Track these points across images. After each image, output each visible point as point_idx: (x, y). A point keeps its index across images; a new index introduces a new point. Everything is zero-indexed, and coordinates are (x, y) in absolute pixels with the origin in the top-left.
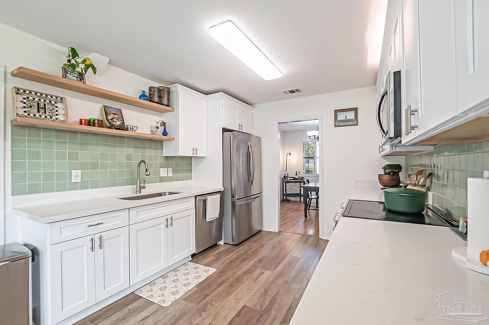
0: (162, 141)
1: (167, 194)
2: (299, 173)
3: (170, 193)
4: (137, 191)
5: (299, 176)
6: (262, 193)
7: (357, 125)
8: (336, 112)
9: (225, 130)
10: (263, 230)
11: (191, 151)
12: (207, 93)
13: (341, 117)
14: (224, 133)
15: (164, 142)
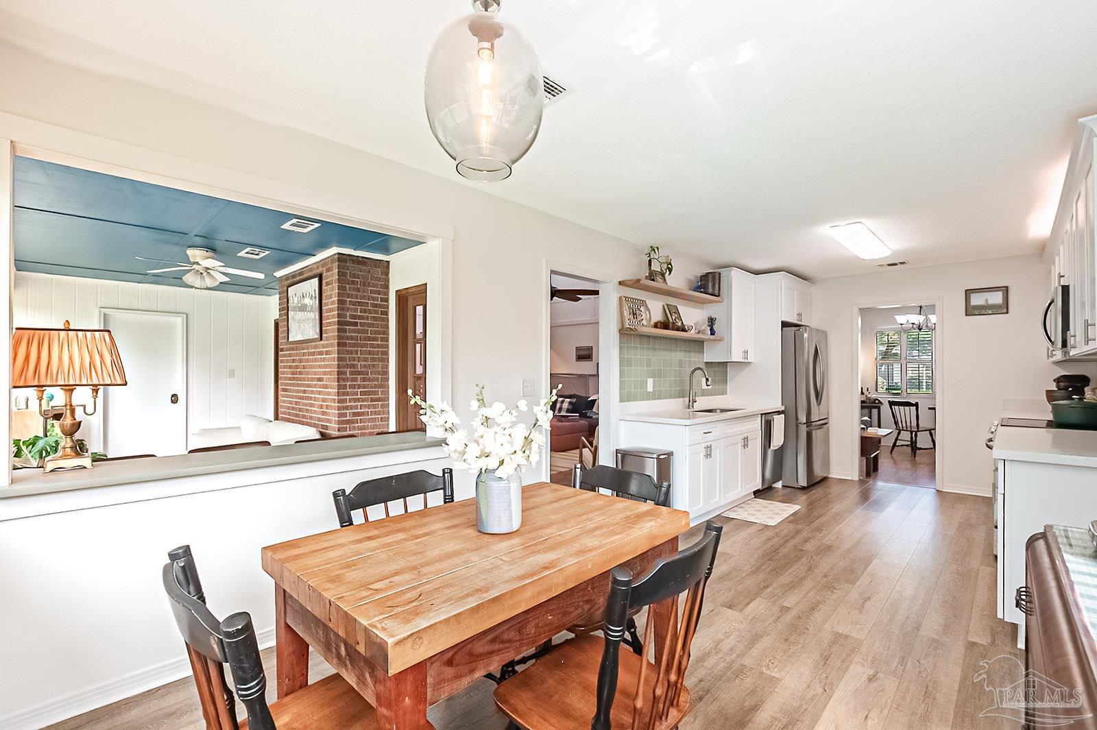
0: (703, 342)
1: (718, 411)
2: (868, 390)
3: (723, 411)
4: (689, 406)
5: (869, 396)
6: (830, 418)
7: (1007, 313)
8: (968, 293)
9: (785, 325)
10: (830, 476)
11: (742, 355)
12: (757, 273)
13: (977, 300)
14: (784, 329)
15: (705, 343)
